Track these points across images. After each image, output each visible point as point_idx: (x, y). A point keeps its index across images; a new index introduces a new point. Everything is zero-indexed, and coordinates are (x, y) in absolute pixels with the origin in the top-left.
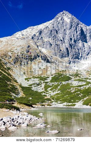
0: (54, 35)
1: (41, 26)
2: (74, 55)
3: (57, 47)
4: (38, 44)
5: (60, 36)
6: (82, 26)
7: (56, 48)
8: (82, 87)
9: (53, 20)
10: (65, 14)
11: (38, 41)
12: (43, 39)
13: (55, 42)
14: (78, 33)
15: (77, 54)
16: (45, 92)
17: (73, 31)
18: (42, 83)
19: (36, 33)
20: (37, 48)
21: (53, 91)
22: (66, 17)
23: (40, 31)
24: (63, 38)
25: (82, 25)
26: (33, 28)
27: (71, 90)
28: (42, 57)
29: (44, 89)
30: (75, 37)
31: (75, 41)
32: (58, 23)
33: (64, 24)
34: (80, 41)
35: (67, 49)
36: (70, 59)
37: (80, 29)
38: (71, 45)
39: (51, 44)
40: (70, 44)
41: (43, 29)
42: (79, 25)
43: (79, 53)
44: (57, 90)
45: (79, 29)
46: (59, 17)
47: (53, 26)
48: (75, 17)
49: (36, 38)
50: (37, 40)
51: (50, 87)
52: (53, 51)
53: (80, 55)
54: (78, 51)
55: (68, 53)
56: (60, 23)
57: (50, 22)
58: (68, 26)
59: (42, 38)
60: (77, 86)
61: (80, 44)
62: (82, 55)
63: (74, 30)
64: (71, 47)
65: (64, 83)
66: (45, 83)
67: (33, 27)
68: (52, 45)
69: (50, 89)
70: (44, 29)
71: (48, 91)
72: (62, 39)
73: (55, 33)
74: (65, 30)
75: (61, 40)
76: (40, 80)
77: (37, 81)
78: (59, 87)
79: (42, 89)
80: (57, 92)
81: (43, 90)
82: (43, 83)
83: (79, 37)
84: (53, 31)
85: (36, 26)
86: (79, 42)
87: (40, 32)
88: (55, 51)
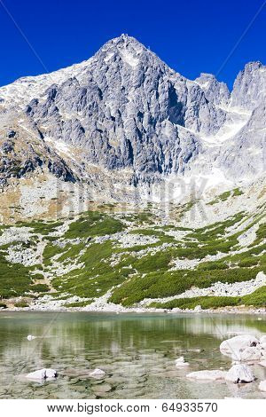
0: (91, 103)
1: (57, 77)
2: (147, 161)
3: (98, 138)
4: (44, 127)
5: (110, 105)
6: (172, 79)
7: (97, 141)
8: (141, 252)
9: (91, 59)
10: (125, 45)
11: (45, 119)
12: (60, 113)
13: (93, 123)
14: (162, 97)
15: (157, 159)
16: (43, 265)
17: (146, 92)
18: (40, 239)
19: (42, 96)
20: (39, 138)
21: (65, 264)
22: (130, 54)
23: (50, 90)
24: (119, 112)
25: (173, 77)
26: (33, 81)
27: (112, 261)
28: (50, 164)
29: (42, 257)
30: (153, 110)
31: (152, 122)
32: (104, 67)
33: (123, 72)
34: (167, 121)
35: (129, 142)
36: (137, 172)
37: (166, 89)
38: (139, 133)
39: (82, 128)
40: (137, 130)
41: (60, 84)
42: (165, 77)
43: (163, 156)
44: (76, 260)
45: (163, 87)
46: (110, 50)
47: (90, 76)
48: (154, 55)
49: (39, 110)
50: (41, 115)
51: (60, 251)
52: (88, 149)
53: (167, 162)
54: (159, 148)
55: (131, 156)
56: (110, 68)
57: (84, 64)
58: (134, 79)
59: (57, 109)
60: (130, 250)
61: (166, 129)
62: (171, 160)
63: (149, 90)
64: (141, 138)
65: (97, 239)
66: (48, 241)
67: (32, 78)
68: (84, 131)
69: (57, 256)
70: (63, 84)
71: (51, 265)
72: (116, 116)
73: (96, 97)
74: (124, 88)
75: (113, 119)
76: (36, 231)
77: (25, 234)
78: (82, 252)
79: (37, 258)
80: (74, 267)
81: (38, 262)
82: (43, 239)
83: (162, 109)
84: (88, 91)
85: (42, 76)
86: (163, 123)
87: (53, 94)
88: (93, 147)
